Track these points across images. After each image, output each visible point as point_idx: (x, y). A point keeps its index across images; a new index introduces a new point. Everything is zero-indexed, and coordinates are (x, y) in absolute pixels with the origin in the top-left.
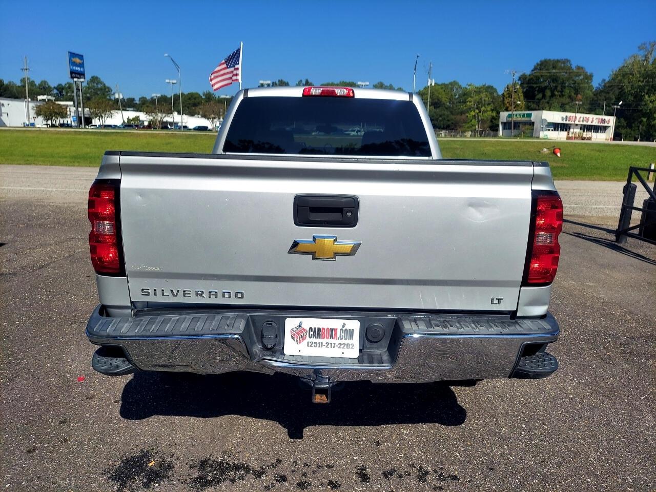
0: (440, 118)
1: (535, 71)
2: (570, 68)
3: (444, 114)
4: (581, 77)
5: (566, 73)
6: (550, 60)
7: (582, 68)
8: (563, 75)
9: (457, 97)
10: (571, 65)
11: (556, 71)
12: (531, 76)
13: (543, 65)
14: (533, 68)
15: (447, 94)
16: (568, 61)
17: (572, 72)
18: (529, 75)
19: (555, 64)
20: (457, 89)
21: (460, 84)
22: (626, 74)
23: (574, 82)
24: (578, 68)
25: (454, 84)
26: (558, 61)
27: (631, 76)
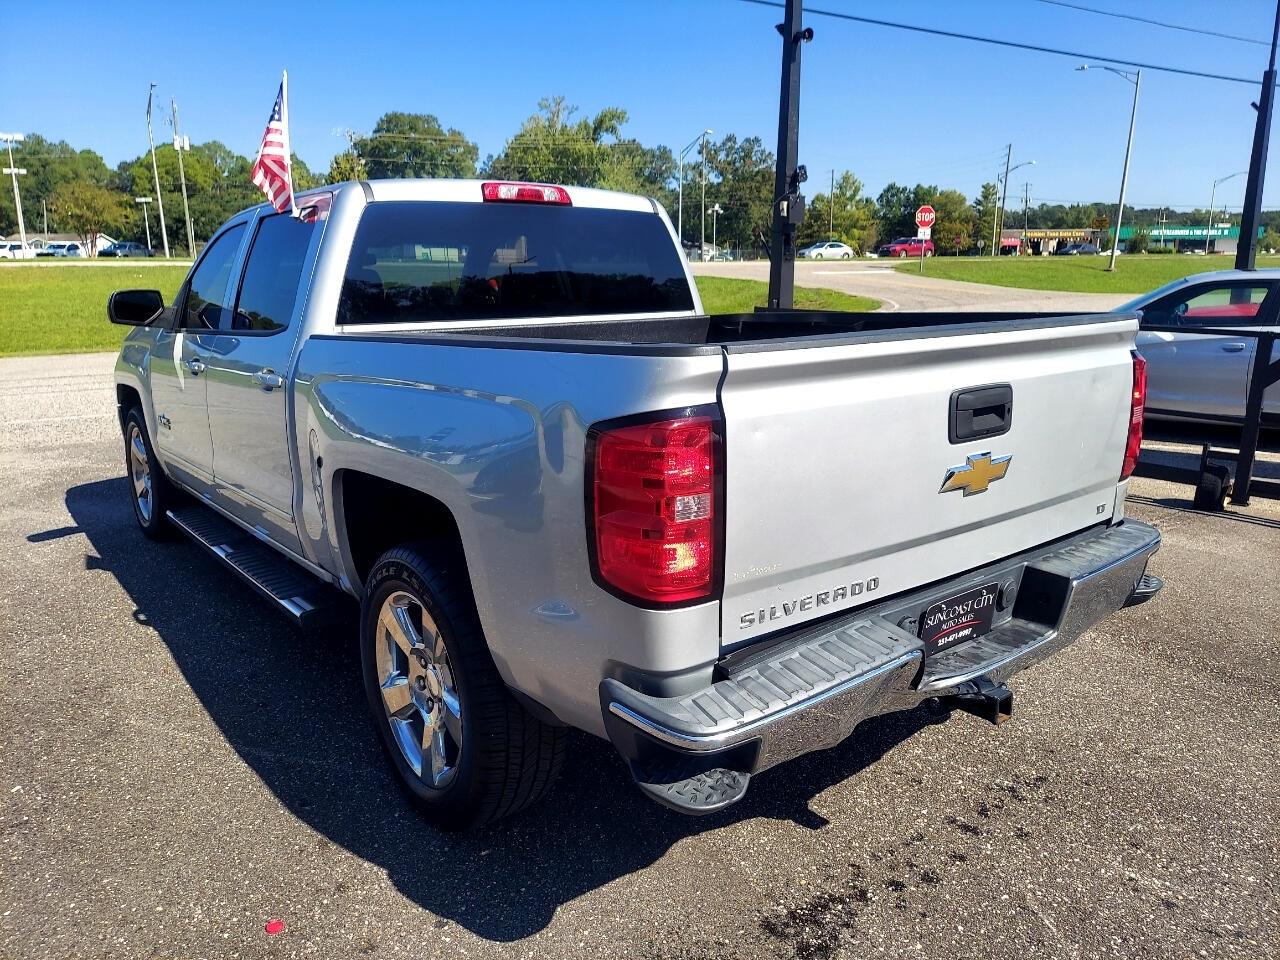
0: (203, 219)
1: (380, 134)
2: (439, 132)
3: (209, 211)
4: (461, 150)
5: (435, 140)
6: (402, 114)
7: (459, 133)
8: (430, 144)
9: (226, 174)
10: (439, 126)
11: (417, 136)
12: (376, 143)
13: (391, 123)
14: (375, 126)
15: (205, 167)
16: (435, 119)
17: (444, 140)
18: (371, 140)
19: (413, 123)
20: (223, 159)
21: (228, 148)
22: (528, 148)
23: (449, 158)
24: (453, 132)
25: (213, 148)
26: (417, 118)
27: (536, 152)
